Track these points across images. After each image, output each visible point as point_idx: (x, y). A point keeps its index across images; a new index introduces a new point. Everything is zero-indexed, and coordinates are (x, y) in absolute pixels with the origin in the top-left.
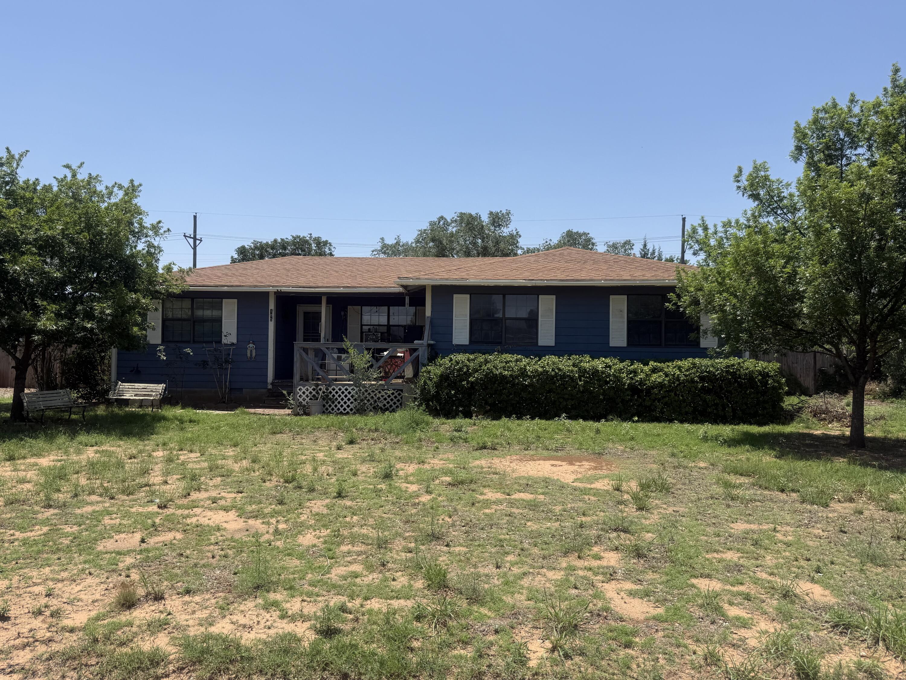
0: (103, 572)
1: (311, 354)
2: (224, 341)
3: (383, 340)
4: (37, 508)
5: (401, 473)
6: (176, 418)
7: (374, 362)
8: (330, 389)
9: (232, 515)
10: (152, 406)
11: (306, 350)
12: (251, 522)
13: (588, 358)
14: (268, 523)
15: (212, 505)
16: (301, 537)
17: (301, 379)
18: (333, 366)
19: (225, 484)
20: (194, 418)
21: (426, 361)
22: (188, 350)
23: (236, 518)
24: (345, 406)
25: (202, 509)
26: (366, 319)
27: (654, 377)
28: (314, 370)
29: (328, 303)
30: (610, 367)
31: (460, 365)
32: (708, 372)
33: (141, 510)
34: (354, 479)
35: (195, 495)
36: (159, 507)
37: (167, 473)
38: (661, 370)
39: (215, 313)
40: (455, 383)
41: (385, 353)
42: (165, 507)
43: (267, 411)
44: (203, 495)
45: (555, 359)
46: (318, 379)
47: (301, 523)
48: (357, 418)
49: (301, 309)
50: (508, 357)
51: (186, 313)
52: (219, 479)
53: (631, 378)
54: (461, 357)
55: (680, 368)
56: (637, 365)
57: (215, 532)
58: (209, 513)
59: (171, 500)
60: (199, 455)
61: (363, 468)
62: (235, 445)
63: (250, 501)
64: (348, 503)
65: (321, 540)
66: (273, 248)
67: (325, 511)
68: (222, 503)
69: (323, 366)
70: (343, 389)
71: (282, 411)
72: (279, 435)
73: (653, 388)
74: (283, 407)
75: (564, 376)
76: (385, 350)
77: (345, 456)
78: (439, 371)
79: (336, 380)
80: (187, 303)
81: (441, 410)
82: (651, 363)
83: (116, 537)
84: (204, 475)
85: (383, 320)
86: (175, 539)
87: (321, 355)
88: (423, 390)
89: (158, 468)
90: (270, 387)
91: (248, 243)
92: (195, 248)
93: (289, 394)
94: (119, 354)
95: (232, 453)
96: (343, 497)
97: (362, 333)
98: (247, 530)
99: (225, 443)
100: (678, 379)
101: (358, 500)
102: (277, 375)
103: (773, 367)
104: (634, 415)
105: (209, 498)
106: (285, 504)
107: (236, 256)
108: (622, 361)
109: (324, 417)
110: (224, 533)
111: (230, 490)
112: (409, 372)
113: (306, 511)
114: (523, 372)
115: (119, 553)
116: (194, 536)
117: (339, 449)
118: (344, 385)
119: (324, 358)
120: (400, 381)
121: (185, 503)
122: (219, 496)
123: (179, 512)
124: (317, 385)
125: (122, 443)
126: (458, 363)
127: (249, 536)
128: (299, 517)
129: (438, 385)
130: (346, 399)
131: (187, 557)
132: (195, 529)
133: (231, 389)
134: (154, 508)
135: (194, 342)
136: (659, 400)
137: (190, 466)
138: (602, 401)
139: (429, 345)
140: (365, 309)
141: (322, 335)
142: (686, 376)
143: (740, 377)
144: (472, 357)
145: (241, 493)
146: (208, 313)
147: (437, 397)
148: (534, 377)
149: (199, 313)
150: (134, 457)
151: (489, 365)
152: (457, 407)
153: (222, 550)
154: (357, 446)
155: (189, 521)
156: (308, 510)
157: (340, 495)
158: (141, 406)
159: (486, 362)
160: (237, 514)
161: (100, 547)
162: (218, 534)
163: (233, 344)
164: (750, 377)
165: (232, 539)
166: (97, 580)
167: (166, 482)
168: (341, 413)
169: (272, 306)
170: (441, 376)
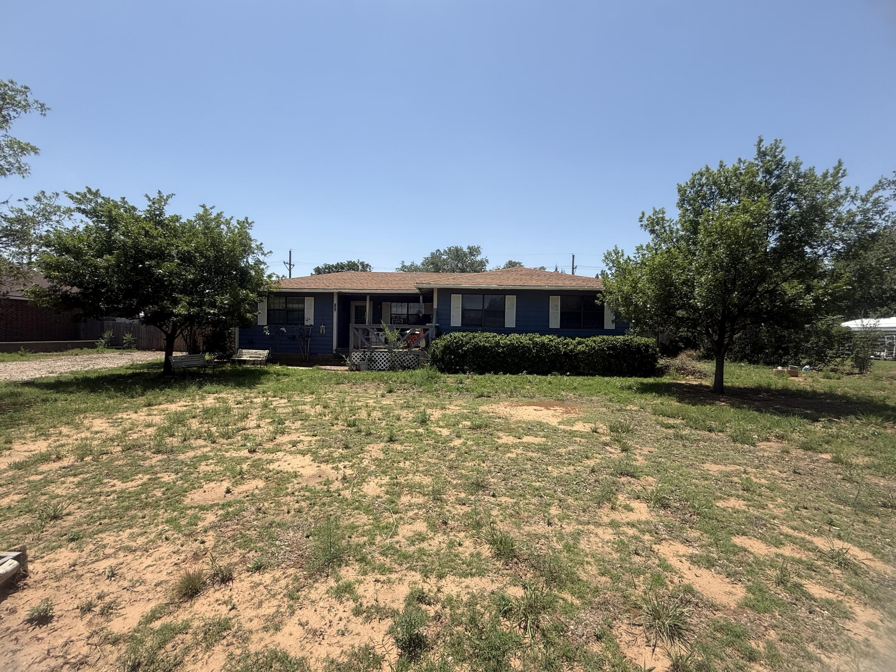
0: (180, 535)
1: (360, 332)
2: (306, 323)
3: (404, 323)
4: (148, 453)
5: (432, 418)
6: (275, 373)
7: (401, 337)
8: (373, 354)
9: (308, 458)
10: (261, 364)
11: (357, 329)
12: (323, 466)
13: (538, 336)
14: (337, 469)
15: (292, 449)
16: (366, 484)
17: (354, 348)
18: (374, 340)
19: (303, 427)
20: (286, 372)
21: (434, 337)
22: (283, 329)
23: (311, 463)
24: (382, 365)
25: (284, 453)
26: (394, 311)
27: (579, 347)
28: (362, 342)
29: (370, 300)
30: (552, 341)
31: (457, 339)
32: (613, 344)
33: (235, 454)
34: (399, 423)
35: (280, 439)
36: (250, 452)
37: (261, 417)
38: (584, 343)
39: (301, 306)
40: (454, 350)
41: (408, 332)
42: (254, 451)
43: (333, 368)
44: (285, 439)
45: (517, 336)
46: (366, 348)
47: (364, 468)
48: (391, 373)
49: (354, 304)
50: (488, 334)
51: (282, 306)
52: (300, 422)
53: (566, 348)
54: (457, 334)
55: (594, 342)
56: (568, 340)
57: (293, 479)
58: (289, 457)
59: (260, 444)
60: (286, 401)
61: (403, 413)
62: (312, 393)
63: (323, 445)
64: (399, 447)
65: (383, 488)
66: (336, 268)
67: (382, 456)
68: (300, 446)
69: (368, 340)
70: (381, 354)
71: (343, 368)
72: (341, 385)
73: (578, 354)
74: (344, 365)
75: (524, 347)
76: (408, 330)
77: (388, 403)
78: (443, 343)
79: (376, 348)
80: (283, 300)
81: (445, 368)
82: (577, 338)
83: (206, 487)
84: (289, 419)
85: (405, 311)
86: (257, 488)
87: (366, 332)
88: (433, 354)
89: (255, 413)
90: (334, 352)
91: (321, 265)
92: (290, 270)
93: (347, 357)
94: (240, 331)
95: (309, 400)
96: (394, 441)
97: (391, 319)
98: (320, 476)
99: (305, 391)
100: (594, 348)
101: (406, 444)
102: (339, 345)
103: (651, 341)
104: (567, 372)
105: (290, 442)
106: (350, 448)
107: (314, 273)
108: (559, 337)
109: (369, 372)
110: (301, 480)
111: (307, 433)
112: (423, 344)
113: (367, 455)
114: (498, 344)
115: (202, 508)
116: (274, 484)
117: (383, 396)
118: (381, 352)
119: (368, 335)
120: (417, 349)
121: (271, 447)
122: (298, 439)
123: (265, 456)
124: (365, 352)
125: (234, 391)
126: (456, 338)
127: (321, 483)
128: (362, 462)
129: (443, 352)
130: (383, 361)
131: (265, 513)
132: (276, 476)
133: (311, 354)
134: (245, 453)
135: (287, 324)
136: (582, 362)
137: (279, 410)
138: (547, 362)
139: (436, 327)
140: (394, 304)
141: (367, 320)
142: (599, 346)
143: (632, 347)
144: (464, 334)
145: (315, 436)
146: (296, 306)
147: (442, 360)
148: (504, 347)
149: (290, 306)
150: (240, 403)
151: (475, 340)
152: (455, 366)
153: (297, 502)
154: (395, 394)
155: (271, 467)
156: (369, 454)
157: (391, 440)
158: (253, 364)
159: (474, 337)
160: (312, 458)
161: (187, 501)
162: (296, 482)
163: (311, 325)
164: (638, 347)
165: (306, 489)
166: (172, 548)
167: (259, 426)
168: (380, 370)
169: (335, 301)
170: (445, 346)
